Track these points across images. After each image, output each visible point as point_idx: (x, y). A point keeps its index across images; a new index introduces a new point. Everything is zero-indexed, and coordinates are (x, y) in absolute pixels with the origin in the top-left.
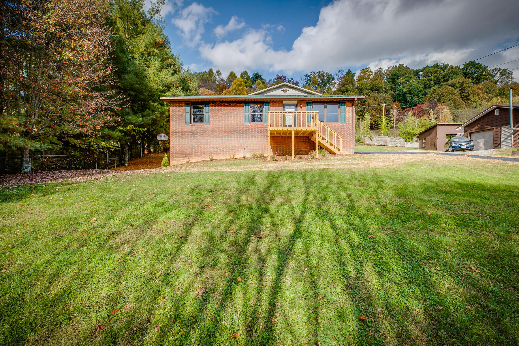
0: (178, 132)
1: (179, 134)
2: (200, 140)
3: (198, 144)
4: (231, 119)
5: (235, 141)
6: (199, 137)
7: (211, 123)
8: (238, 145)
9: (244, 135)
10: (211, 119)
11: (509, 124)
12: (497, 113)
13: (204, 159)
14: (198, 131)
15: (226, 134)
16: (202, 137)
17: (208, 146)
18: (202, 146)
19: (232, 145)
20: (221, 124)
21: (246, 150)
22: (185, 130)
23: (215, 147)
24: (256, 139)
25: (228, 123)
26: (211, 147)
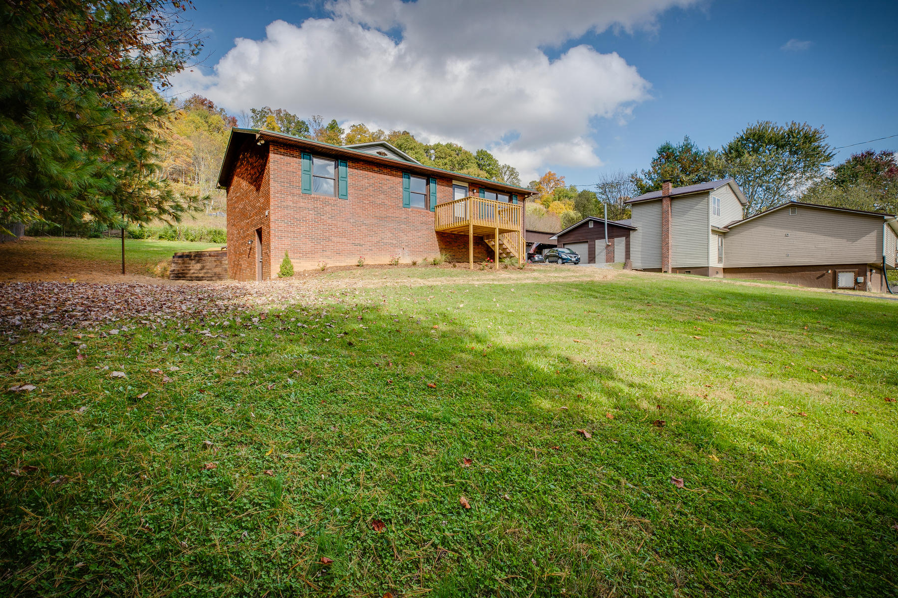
0: (287, 207)
1: (289, 212)
2: (330, 227)
3: (327, 234)
4: (382, 196)
5: (390, 235)
6: (329, 221)
7: (350, 197)
8: (394, 242)
9: (403, 226)
10: (350, 191)
11: (604, 238)
12: (591, 225)
13: (338, 264)
14: (328, 209)
15: (376, 221)
16: (335, 222)
17: (344, 240)
18: (334, 239)
19: (385, 241)
20: (367, 202)
21: (406, 250)
22: (302, 204)
23: (357, 242)
24: (419, 234)
25: (378, 202)
26: (351, 241)
